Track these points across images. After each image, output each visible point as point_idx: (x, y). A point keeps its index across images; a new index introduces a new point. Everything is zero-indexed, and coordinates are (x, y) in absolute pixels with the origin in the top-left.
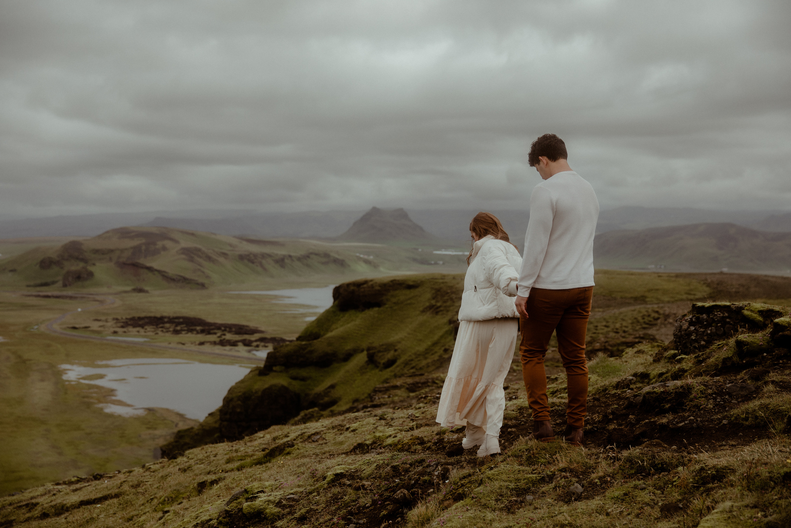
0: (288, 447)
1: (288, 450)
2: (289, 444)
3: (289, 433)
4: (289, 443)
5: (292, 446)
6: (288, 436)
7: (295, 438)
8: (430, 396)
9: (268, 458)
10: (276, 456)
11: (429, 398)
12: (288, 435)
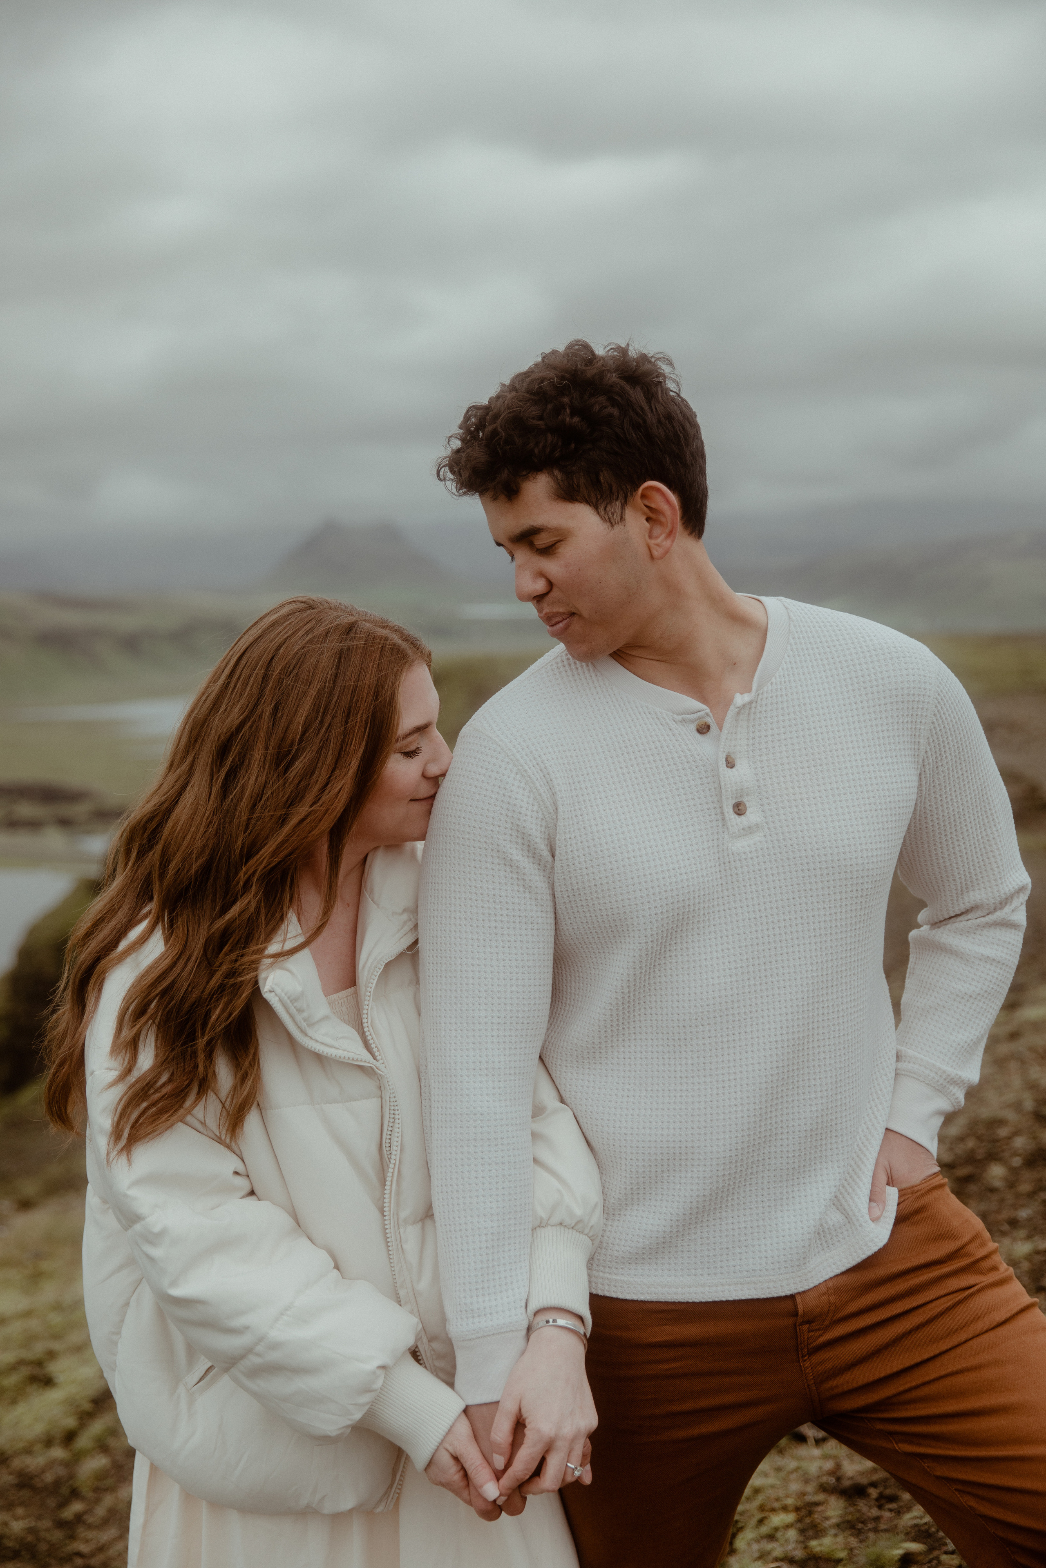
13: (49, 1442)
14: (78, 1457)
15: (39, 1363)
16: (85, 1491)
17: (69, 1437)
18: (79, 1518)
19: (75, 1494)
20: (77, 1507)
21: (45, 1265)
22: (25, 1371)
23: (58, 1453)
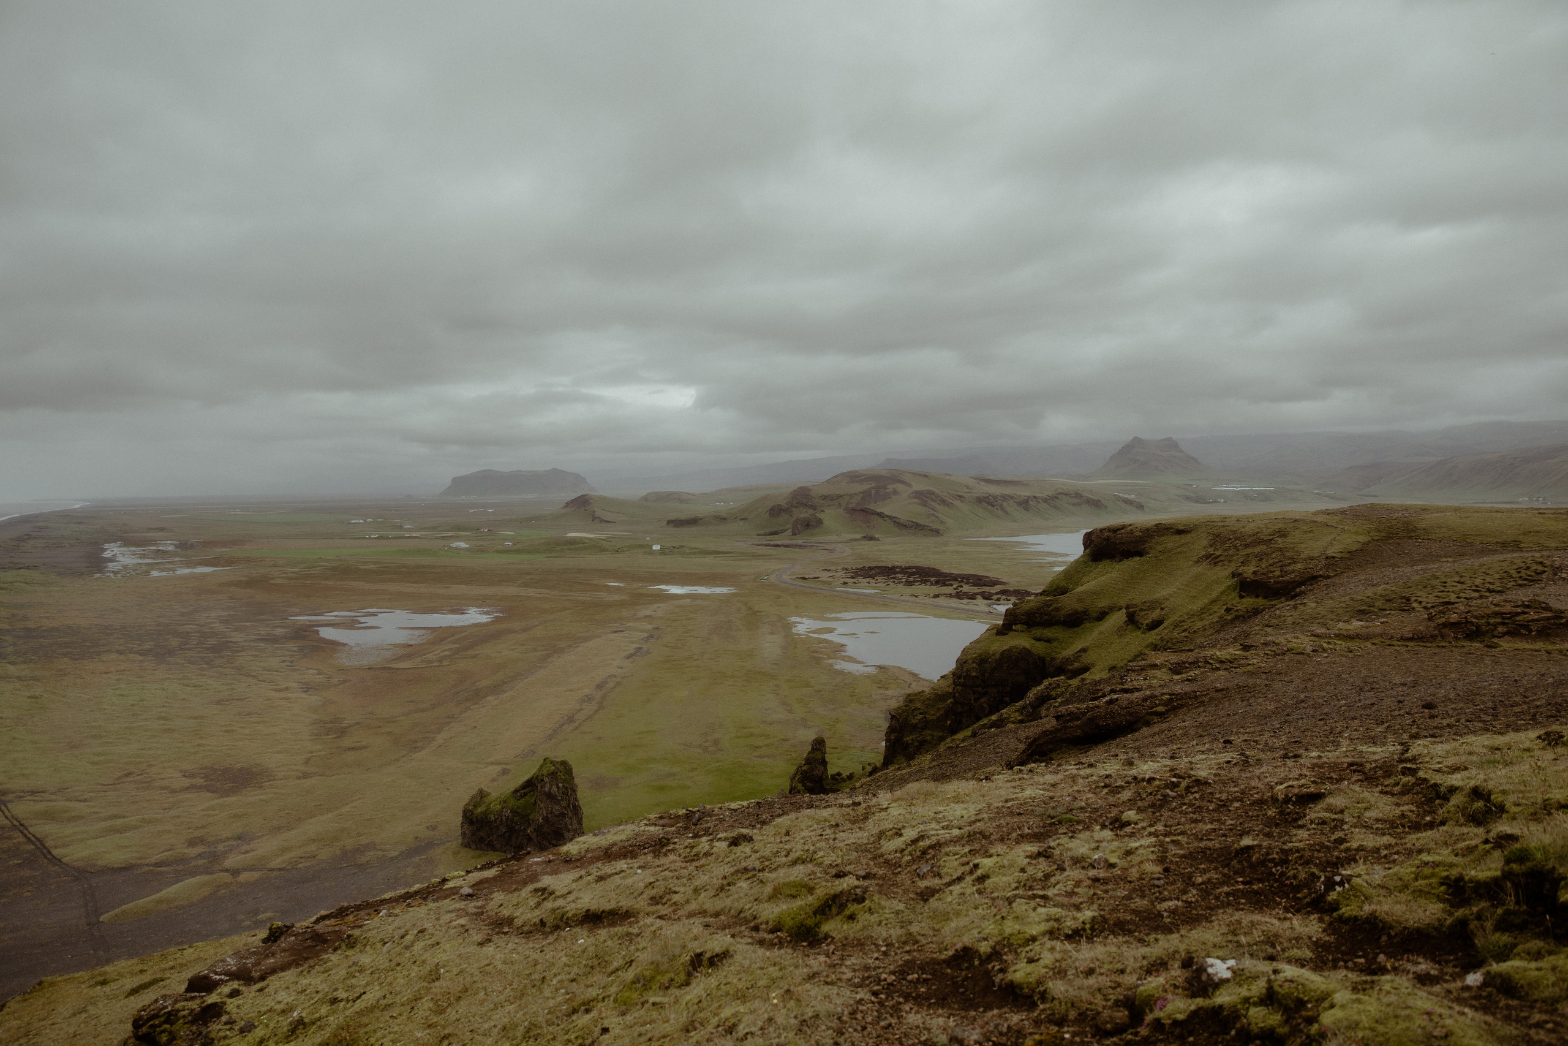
0: (854, 900)
1: (852, 908)
2: (856, 894)
3: (904, 827)
4: (858, 891)
5: (863, 900)
6: (901, 835)
7: (904, 847)
8: (1160, 780)
9: (818, 917)
10: (832, 918)
11: (1157, 783)
12: (903, 831)
13: (896, 852)
14: (903, 856)
15: (900, 830)
16: (903, 865)
17: (902, 851)
18: (899, 872)
19: (900, 866)
20: (899, 869)
21: (914, 802)
22: (894, 831)
23: (898, 855)
